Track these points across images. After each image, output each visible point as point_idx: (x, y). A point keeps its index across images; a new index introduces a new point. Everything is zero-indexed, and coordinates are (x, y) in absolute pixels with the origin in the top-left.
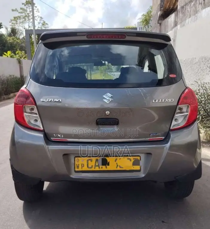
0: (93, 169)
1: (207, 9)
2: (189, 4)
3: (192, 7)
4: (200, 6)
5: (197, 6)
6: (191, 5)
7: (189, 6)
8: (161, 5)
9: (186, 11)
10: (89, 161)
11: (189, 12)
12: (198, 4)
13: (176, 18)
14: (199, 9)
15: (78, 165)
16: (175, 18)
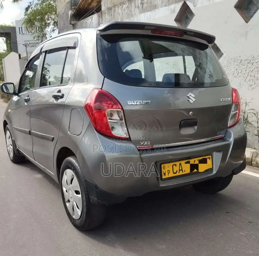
0: (178, 174)
1: (146, 13)
2: (119, 5)
3: (124, 10)
4: (137, 9)
5: (133, 9)
6: (122, 7)
7: (119, 8)
8: (71, 4)
9: (116, 13)
10: (174, 166)
11: (121, 14)
12: (134, 7)
13: (101, 20)
14: (135, 12)
15: (164, 172)
16: (99, 20)
